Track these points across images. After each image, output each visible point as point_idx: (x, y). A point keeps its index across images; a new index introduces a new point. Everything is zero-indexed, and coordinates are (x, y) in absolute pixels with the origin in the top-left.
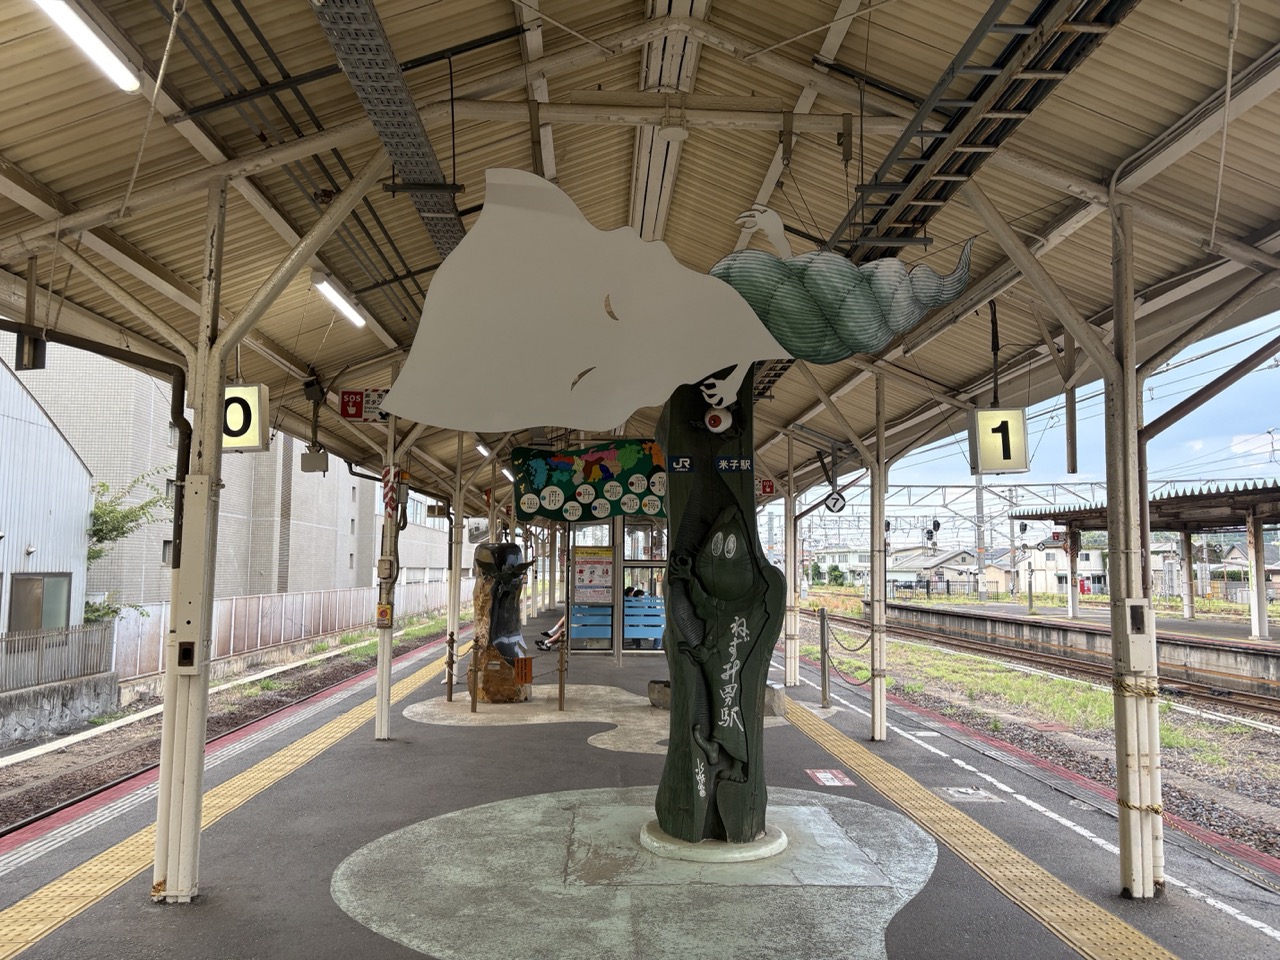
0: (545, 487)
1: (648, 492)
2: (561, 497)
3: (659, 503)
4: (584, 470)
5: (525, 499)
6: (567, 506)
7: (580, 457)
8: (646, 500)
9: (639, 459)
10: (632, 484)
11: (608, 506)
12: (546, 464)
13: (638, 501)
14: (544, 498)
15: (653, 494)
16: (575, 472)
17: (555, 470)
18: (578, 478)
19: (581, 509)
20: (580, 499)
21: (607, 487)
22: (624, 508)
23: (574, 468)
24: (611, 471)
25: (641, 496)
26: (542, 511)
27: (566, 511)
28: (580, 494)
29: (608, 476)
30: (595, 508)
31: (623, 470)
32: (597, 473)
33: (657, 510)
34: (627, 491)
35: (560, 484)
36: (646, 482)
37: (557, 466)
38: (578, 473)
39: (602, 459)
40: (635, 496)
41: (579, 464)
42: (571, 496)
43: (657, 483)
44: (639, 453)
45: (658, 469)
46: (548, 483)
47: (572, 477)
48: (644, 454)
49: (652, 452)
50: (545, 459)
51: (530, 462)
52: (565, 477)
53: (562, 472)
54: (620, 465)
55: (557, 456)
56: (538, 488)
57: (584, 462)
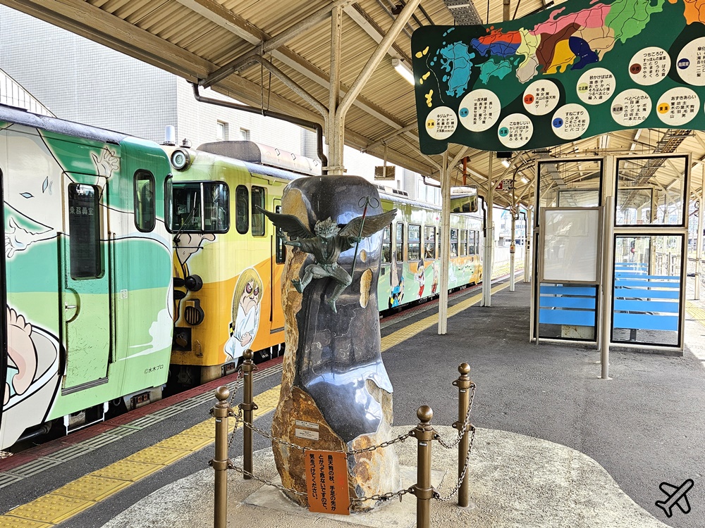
0: (467, 92)
1: (673, 79)
2: (496, 108)
3: (695, 101)
4: (539, 51)
6: (505, 123)
7: (531, 29)
8: (665, 99)
10: (636, 69)
11: (586, 116)
12: (470, 51)
13: (649, 102)
14: (466, 112)
15: (683, 84)
16: (522, 58)
17: (484, 60)
18: (526, 70)
19: (531, 126)
20: (530, 108)
21: (584, 79)
22: (618, 118)
23: (519, 51)
24: (593, 47)
26: (462, 135)
27: (505, 132)
28: (530, 99)
29: (585, 57)
30: (559, 123)
31: (618, 43)
32: (564, 55)
33: (691, 116)
36: (668, 62)
38: (527, 60)
39: (574, 27)
40: (642, 93)
41: (529, 42)
42: (513, 104)
43: (693, 61)
44: (653, 3)
46: (473, 84)
47: (515, 68)
48: (666, 5)
50: (467, 41)
52: (502, 70)
53: (497, 62)
54: (612, 33)
55: (489, 34)
56: (456, 94)
57: (539, 37)
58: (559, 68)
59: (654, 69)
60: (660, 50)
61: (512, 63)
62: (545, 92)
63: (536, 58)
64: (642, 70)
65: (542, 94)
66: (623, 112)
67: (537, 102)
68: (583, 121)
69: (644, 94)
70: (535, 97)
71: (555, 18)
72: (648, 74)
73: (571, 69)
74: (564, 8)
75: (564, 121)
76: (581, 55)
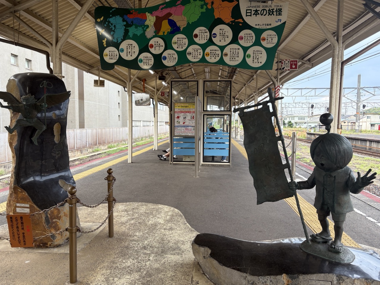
0: (123, 40)
1: (210, 42)
2: (137, 49)
3: (219, 52)
4: (155, 24)
5: (107, 51)
6: (142, 56)
7: (151, 13)
8: (208, 50)
9: (202, 13)
10: (196, 36)
11: (176, 56)
12: (124, 21)
13: (201, 51)
14: (122, 50)
15: (214, 44)
16: (148, 27)
17: (130, 26)
18: (150, 32)
19: (153, 59)
20: (152, 50)
21: (175, 39)
22: (190, 58)
23: (147, 23)
24: (178, 24)
25: (204, 47)
26: (121, 62)
27: (141, 61)
28: (152, 46)
29: (175, 29)
30: (165, 58)
31: (188, 23)
32: (166, 27)
33: (218, 59)
34: (192, 42)
35: (135, 38)
36: (208, 34)
37: (132, 22)
38: (150, 28)
39: (170, 14)
40: (198, 47)
41: (150, 20)
42: (144, 48)
43: (218, 34)
44: (202, 7)
45: (220, 22)
46: (126, 37)
47: (145, 31)
48: (207, 9)
49: (214, 6)
50: (122, 16)
51: (111, 20)
52: (139, 32)
53: (136, 27)
54: (186, 19)
55: (132, 13)
56: (118, 41)
57: (155, 17)
58: (164, 33)
59: (203, 37)
60: (205, 29)
61: (143, 28)
62: (158, 43)
63: (154, 27)
64: (199, 37)
65: (157, 44)
66: (191, 55)
67: (155, 48)
68: (175, 58)
69: (200, 48)
70: (154, 45)
71: (162, 9)
72: (201, 39)
73: (170, 34)
74: (165, 5)
75: (167, 57)
76: (173, 28)
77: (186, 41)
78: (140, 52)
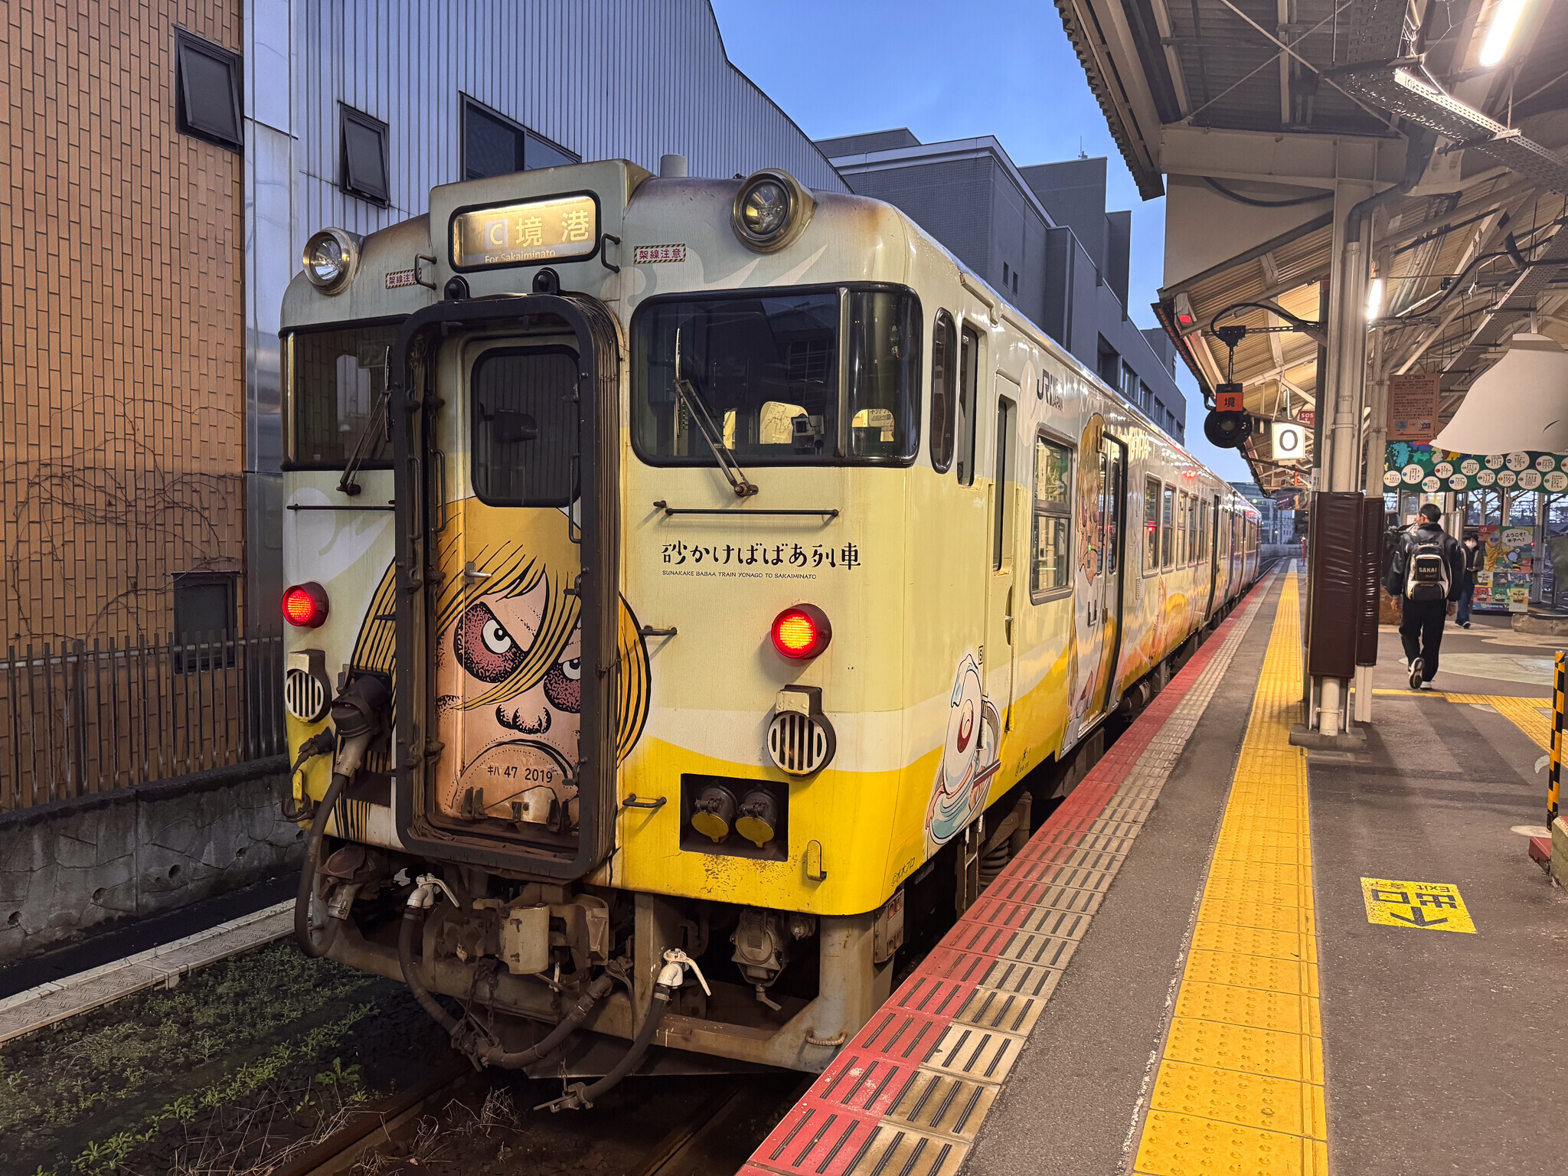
0: (1407, 465)
1: (1504, 468)
2: (1421, 473)
3: (1514, 477)
6: (1426, 480)
8: (1501, 475)
11: (1465, 480)
14: (1405, 474)
15: (1508, 469)
16: (1434, 453)
17: (1416, 451)
18: (1437, 457)
19: (1439, 483)
20: (1438, 475)
21: (1464, 464)
22: (1480, 482)
26: (1403, 485)
27: (1426, 484)
28: (1438, 471)
30: (1452, 482)
33: (1512, 483)
34: (1483, 467)
35: (1420, 463)
37: (1418, 448)
38: (1437, 453)
40: (1491, 471)
42: (1430, 472)
43: (1513, 460)
46: (1410, 461)
47: (1431, 457)
52: (1425, 457)
53: (1422, 453)
56: (1401, 466)
65: (1445, 469)
66: (1482, 480)
70: (1441, 470)
77: (1478, 466)
78: (1426, 476)
